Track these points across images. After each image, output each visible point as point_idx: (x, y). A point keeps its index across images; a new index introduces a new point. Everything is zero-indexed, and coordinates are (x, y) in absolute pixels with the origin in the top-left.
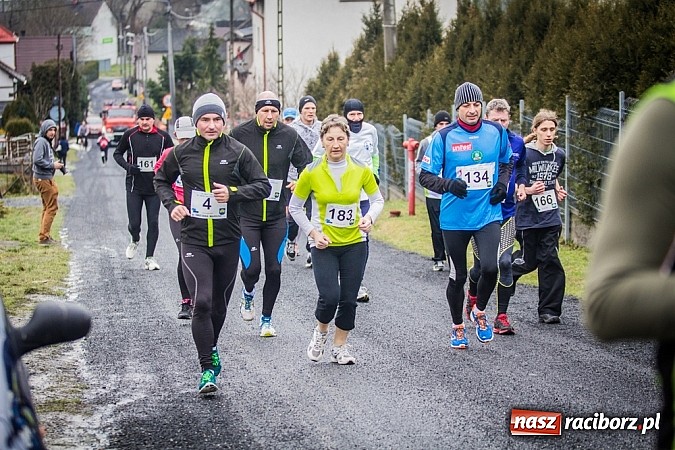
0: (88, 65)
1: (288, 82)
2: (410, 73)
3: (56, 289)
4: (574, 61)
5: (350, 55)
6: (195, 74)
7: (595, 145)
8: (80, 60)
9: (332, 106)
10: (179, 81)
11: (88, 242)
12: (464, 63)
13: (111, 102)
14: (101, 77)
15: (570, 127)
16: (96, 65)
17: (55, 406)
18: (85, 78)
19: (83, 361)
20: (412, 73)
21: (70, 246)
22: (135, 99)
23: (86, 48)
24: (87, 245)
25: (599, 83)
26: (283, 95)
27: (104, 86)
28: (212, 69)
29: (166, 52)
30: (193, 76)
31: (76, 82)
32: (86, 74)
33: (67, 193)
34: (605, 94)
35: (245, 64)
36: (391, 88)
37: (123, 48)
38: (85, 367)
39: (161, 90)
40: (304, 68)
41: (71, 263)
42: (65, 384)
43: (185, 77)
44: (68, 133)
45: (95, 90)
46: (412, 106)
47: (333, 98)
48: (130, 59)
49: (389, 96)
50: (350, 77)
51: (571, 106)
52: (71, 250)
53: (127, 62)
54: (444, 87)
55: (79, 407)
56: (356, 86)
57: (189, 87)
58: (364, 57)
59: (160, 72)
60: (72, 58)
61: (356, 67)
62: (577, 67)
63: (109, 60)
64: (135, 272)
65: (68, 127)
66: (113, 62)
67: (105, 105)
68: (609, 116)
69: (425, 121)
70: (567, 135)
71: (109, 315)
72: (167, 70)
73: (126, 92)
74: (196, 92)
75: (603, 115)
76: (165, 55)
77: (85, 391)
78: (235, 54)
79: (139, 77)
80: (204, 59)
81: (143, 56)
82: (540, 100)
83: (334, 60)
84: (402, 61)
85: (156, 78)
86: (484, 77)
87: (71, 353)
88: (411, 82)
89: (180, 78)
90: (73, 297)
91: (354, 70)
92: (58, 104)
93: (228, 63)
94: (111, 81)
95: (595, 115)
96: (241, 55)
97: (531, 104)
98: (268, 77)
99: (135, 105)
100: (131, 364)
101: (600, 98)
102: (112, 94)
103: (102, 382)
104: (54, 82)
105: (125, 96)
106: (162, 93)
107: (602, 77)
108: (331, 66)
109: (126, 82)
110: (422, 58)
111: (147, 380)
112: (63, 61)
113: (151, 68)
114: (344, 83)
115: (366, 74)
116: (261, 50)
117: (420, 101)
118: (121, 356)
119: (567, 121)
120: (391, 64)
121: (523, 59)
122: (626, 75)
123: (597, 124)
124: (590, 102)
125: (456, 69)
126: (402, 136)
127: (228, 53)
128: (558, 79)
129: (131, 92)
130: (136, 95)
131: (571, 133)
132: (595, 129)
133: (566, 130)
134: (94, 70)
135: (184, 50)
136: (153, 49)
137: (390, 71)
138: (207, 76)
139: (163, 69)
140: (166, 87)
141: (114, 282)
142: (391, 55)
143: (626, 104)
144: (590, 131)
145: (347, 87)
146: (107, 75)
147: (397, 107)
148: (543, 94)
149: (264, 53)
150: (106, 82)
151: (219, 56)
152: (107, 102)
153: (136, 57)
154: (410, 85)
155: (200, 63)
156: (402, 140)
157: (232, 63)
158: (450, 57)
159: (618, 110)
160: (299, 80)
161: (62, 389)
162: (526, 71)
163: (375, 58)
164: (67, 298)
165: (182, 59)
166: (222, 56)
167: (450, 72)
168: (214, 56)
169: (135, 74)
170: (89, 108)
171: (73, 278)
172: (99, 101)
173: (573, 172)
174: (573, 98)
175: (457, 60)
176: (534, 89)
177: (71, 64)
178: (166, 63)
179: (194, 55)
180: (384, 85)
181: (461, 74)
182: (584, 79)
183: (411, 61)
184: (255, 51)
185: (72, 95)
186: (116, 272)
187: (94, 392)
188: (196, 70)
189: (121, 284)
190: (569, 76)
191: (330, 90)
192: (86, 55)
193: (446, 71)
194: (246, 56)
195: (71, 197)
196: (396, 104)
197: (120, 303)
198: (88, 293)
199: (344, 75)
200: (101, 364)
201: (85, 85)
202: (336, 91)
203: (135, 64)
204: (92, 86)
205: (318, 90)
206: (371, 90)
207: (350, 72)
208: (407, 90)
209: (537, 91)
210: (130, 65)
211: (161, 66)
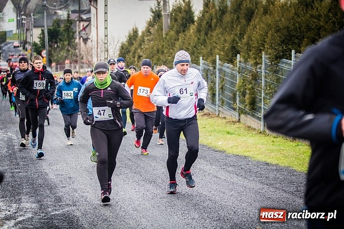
0: (1, 33)
1: (110, 44)
2: (176, 39)
4: (267, 33)
5: (144, 29)
7: (278, 79)
9: (134, 57)
10: (50, 43)
12: (206, 34)
14: (8, 40)
15: (265, 69)
16: (5, 33)
20: (178, 39)
22: (26, 53)
25: (281, 45)
26: (107, 51)
27: (9, 45)
28: (68, 36)
29: (44, 27)
30: (58, 40)
34: (284, 51)
35: (87, 34)
36: (166, 48)
37: (20, 25)
39: (40, 47)
40: (119, 36)
43: (54, 41)
45: (4, 47)
47: (135, 53)
48: (23, 31)
49: (165, 52)
50: (144, 42)
51: (266, 58)
54: (195, 47)
56: (146, 46)
57: (56, 46)
58: (151, 30)
59: (40, 38)
61: (147, 36)
62: (269, 36)
63: (12, 31)
66: (14, 32)
68: (286, 63)
70: (263, 74)
71: (12, 171)
72: (44, 37)
73: (21, 48)
74: (59, 49)
75: (283, 63)
76: (43, 28)
78: (81, 28)
79: (28, 40)
80: (64, 31)
81: (31, 29)
82: (248, 54)
83: (135, 32)
84: (172, 33)
85: (37, 41)
86: (218, 42)
88: (178, 44)
89: (51, 41)
91: (146, 38)
93: (77, 33)
94: (13, 43)
95: (279, 63)
96: (84, 29)
97: (244, 57)
98: (99, 41)
99: (26, 55)
100: (24, 198)
101: (282, 54)
102: (13, 49)
103: (8, 208)
105: (21, 51)
106: (41, 49)
107: (283, 42)
108: (134, 35)
109: (21, 43)
110: (184, 31)
111: (33, 207)
113: (35, 35)
114: (141, 45)
115: (152, 40)
116: (96, 26)
118: (19, 193)
119: (263, 66)
120: (166, 35)
121: (238, 32)
122: (296, 41)
123: (279, 68)
124: (276, 56)
125: (202, 38)
127: (77, 27)
128: (259, 43)
129: (24, 48)
130: (27, 51)
131: (266, 73)
132: (278, 71)
133: (263, 71)
134: (4, 36)
135: (53, 25)
136: (36, 25)
137: (166, 38)
138: (66, 40)
139: (41, 36)
140: (43, 46)
141: (14, 153)
142: (167, 29)
143: (295, 57)
144: (276, 72)
145: (142, 47)
146: (11, 39)
147: (170, 58)
148: (250, 51)
149: (97, 28)
150: (10, 43)
151: (72, 29)
153: (27, 29)
154: (177, 46)
155: (62, 33)
157: (79, 33)
158: (199, 31)
159: (291, 60)
160: (116, 43)
162: (240, 39)
163: (157, 31)
165: (52, 31)
166: (74, 29)
167: (199, 39)
168: (70, 29)
169: (26, 39)
170: (1, 57)
172: (7, 53)
173: (266, 94)
174: (266, 54)
175: (203, 33)
176: (246, 48)
178: (43, 33)
179: (59, 29)
180: (163, 46)
181: (205, 40)
182: (272, 43)
183: (178, 32)
184: (92, 26)
186: (15, 147)
187: (4, 213)
188: (60, 37)
189: (18, 154)
190: (265, 42)
191: (133, 49)
193: (196, 39)
194: (87, 29)
196: (169, 56)
197: (18, 164)
199: (141, 40)
200: (8, 198)
202: (136, 49)
203: (26, 33)
204: (2, 45)
205: (127, 48)
206: (155, 49)
207: (144, 39)
208: (175, 49)
209: (247, 50)
210: (23, 33)
211: (40, 35)
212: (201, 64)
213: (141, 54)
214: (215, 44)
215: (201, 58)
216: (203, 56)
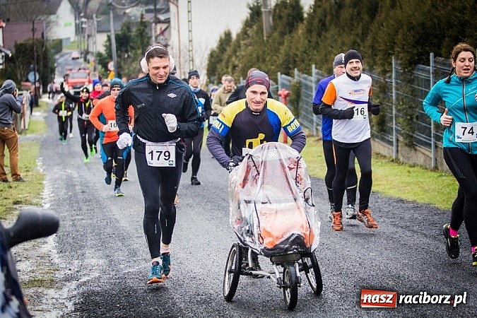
0: (55, 42)
1: (196, 51)
2: (281, 43)
3: (34, 201)
4: (397, 32)
5: (239, 31)
6: (130, 47)
7: (413, 91)
8: (49, 38)
9: (227, 68)
10: (119, 52)
11: (57, 167)
12: (319, 35)
13: (71, 67)
14: (64, 50)
15: (396, 79)
16: (60, 42)
17: (36, 283)
18: (52, 51)
19: (55, 251)
20: (283, 43)
21: (44, 170)
22: (88, 66)
23: (52, 30)
24: (56, 169)
25: (415, 47)
26: (192, 60)
27: (66, 57)
28: (142, 43)
29: (110, 31)
30: (129, 48)
31: (46, 54)
32: (53, 48)
33: (42, 133)
34: (419, 55)
35: (166, 39)
36: (268, 54)
37: (79, 30)
38: (56, 255)
39: (106, 58)
40: (207, 42)
41: (45, 182)
42: (42, 267)
43: (124, 49)
44: (41, 90)
45: (60, 59)
46: (284, 66)
47: (228, 61)
48: (84, 37)
49: (267, 59)
50: (240, 47)
51: (396, 64)
52: (45, 173)
53: (82, 39)
54: (305, 52)
55: (52, 283)
56: (243, 53)
57: (126, 56)
58: (249, 32)
59: (106, 46)
60: (43, 37)
61: (244, 39)
62: (399, 37)
63: (69, 38)
64: (90, 188)
65: (41, 86)
66: (72, 40)
67: (67, 70)
68: (423, 70)
69: (293, 77)
70: (394, 84)
71: (73, 218)
72: (111, 44)
73: (82, 60)
74: (131, 59)
75: (419, 70)
76: (109, 34)
77: (57, 272)
78: (158, 32)
79: (91, 49)
80: (137, 36)
81: (93, 34)
82: (374, 60)
83: (228, 35)
84: (276, 34)
85: (102, 50)
86: (333, 45)
87: (46, 245)
88: (283, 49)
89: (120, 49)
90: (47, 206)
91: (242, 42)
92: (34, 70)
93: (153, 38)
94: (71, 53)
95: (413, 69)
96: (162, 33)
97: (368, 63)
98: (182, 48)
99: (88, 69)
100: (88, 252)
101: (416, 58)
102: (71, 62)
103: (68, 266)
104: (31, 54)
105: (81, 63)
106: (107, 60)
107: (417, 43)
108: (226, 39)
109: (82, 54)
110: (290, 32)
111: (100, 264)
112: (37, 40)
113: (99, 43)
114: (235, 51)
115: (251, 44)
116: (177, 29)
117: (289, 63)
118: (82, 247)
119: (394, 75)
120: (268, 37)
121: (360, 31)
122: (435, 41)
123: (415, 77)
124: (409, 61)
125: (314, 40)
126: (277, 88)
127: (153, 31)
128: (387, 45)
129: (85, 60)
130: (89, 63)
131: (397, 83)
132: (413, 80)
133: (393, 81)
134: (59, 45)
135: (122, 30)
136: (100, 30)
137: (268, 41)
138: (139, 48)
139: (108, 44)
140: (110, 56)
141: (75, 195)
142: (268, 30)
143: (435, 62)
144: (411, 81)
145: (238, 54)
146: (68, 49)
147: (273, 67)
148: (377, 56)
149: (179, 31)
150: (67, 54)
151: (147, 33)
152: (68, 68)
153: (89, 36)
154: (282, 52)
155: (134, 39)
156: (278, 91)
157: (156, 38)
158: (309, 31)
159: (429, 66)
160: (203, 49)
161: (40, 271)
162: (363, 40)
163: (257, 33)
164: (42, 206)
165: (121, 36)
166: (150, 33)
167: (310, 41)
168: (144, 34)
169: (88, 48)
170: (56, 72)
171: (47, 193)
172: (63, 67)
173: (398, 111)
174: (397, 59)
175: (314, 34)
176: (370, 52)
177: (42, 41)
178: (109, 39)
179: (129, 34)
180: (264, 52)
181: (317, 43)
182: (404, 45)
183: (283, 34)
184: (172, 30)
185: (43, 64)
186: (77, 188)
187: (62, 273)
188: (131, 44)
189: (80, 196)
190: (394, 43)
191: (225, 56)
192: (53, 35)
193: (306, 41)
194: (166, 33)
195: (45, 136)
196: (273, 65)
197: (80, 210)
198: (57, 203)
199: (235, 46)
200: (67, 253)
201: (52, 56)
202: (230, 57)
203: (88, 40)
204: (57, 57)
205: (218, 56)
206: (254, 55)
207: (239, 43)
208: (280, 55)
209: (372, 54)
210: (84, 41)
211: (106, 42)
212: (313, 75)
213: (236, 63)
214: (330, 48)
215: (313, 66)
216: (316, 64)
